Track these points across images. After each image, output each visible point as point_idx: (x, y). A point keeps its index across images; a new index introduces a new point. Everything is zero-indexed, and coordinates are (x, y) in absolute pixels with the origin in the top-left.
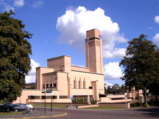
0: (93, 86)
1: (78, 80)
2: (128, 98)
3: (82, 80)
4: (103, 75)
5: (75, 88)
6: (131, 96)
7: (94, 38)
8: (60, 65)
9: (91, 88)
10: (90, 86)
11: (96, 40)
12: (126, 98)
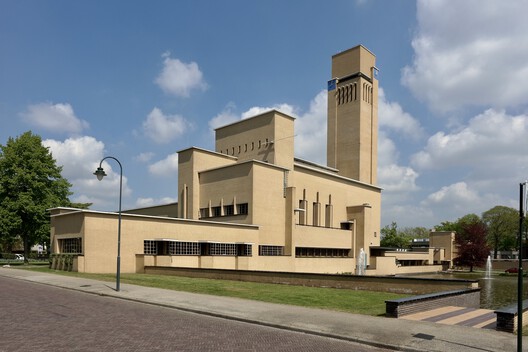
0: (355, 222)
1: (311, 199)
2: (436, 263)
3: (323, 202)
4: (378, 190)
5: (301, 223)
6: (442, 258)
7: (357, 76)
8: (257, 145)
9: (346, 226)
10: (345, 220)
11: (363, 80)
12: (431, 262)
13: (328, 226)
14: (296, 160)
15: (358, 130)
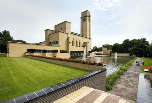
1: (75, 40)
2: (104, 54)
3: (78, 41)
5: (73, 46)
7: (86, 16)
10: (83, 45)
12: (102, 54)
13: (79, 46)
14: (71, 32)
15: (87, 27)
